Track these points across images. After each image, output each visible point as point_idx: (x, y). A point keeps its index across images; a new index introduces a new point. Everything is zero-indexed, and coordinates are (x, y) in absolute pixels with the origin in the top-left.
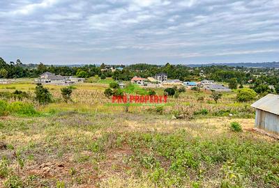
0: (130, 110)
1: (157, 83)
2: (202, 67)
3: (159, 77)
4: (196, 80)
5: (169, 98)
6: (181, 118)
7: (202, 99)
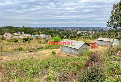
1: (19, 36)
2: (40, 29)
3: (19, 33)
4: (38, 34)
5: (25, 43)
6: (31, 51)
7: (41, 42)
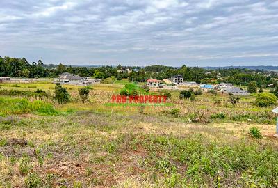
0: (145, 111)
1: (173, 85)
2: (219, 70)
3: (175, 79)
4: (213, 83)
5: (185, 101)
6: (197, 121)
7: (219, 102)
